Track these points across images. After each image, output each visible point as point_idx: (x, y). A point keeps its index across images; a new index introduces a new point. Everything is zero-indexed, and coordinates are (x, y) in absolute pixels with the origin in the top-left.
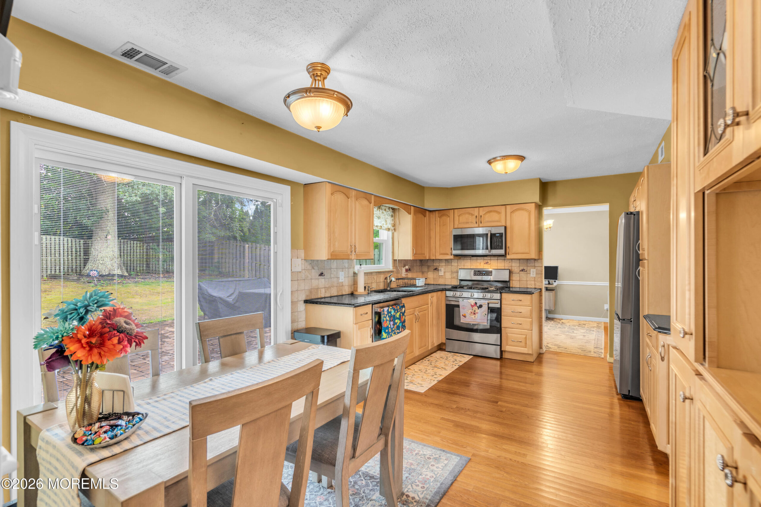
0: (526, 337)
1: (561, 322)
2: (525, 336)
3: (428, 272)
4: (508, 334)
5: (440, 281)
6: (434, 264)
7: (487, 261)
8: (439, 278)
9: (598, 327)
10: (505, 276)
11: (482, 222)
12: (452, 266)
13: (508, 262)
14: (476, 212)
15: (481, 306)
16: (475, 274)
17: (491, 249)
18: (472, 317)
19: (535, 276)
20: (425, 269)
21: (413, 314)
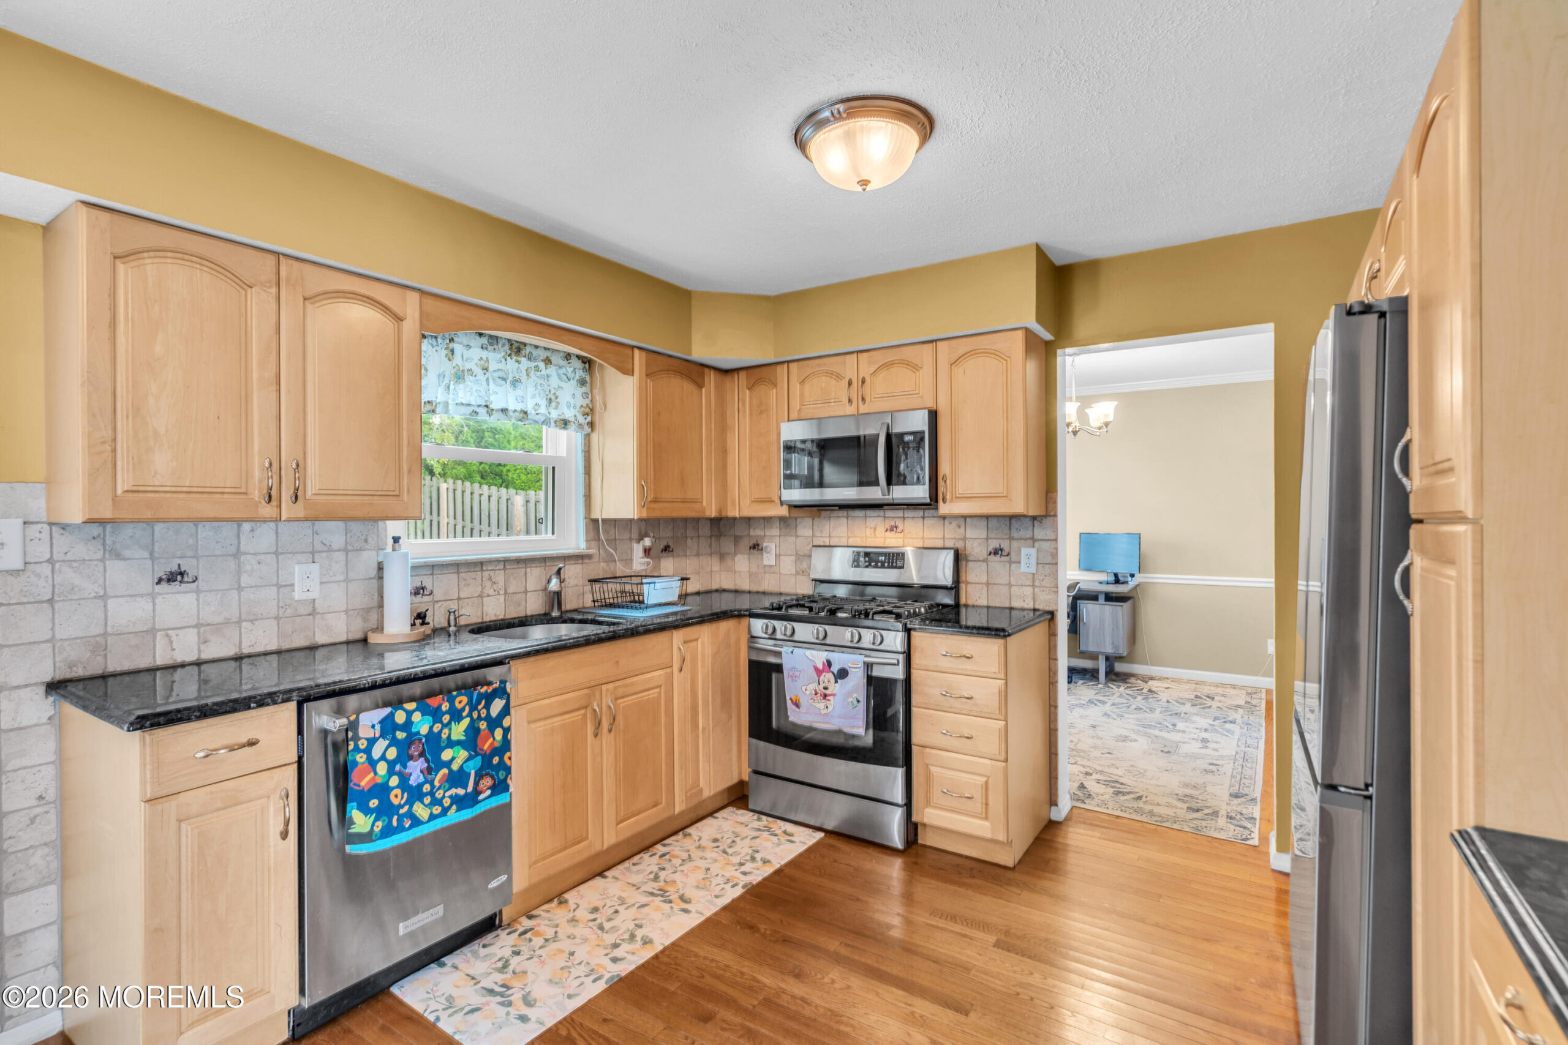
0: (987, 783)
1: (1146, 687)
2: (984, 779)
3: (735, 554)
4: (932, 769)
5: (766, 583)
6: (752, 533)
7: (893, 523)
8: (765, 572)
9: (1250, 707)
10: (942, 571)
11: (868, 399)
12: (797, 536)
13: (954, 524)
14: (849, 368)
15: (843, 674)
16: (856, 564)
17: (889, 482)
18: (818, 705)
19: (1033, 569)
20: (728, 545)
21: (586, 707)
